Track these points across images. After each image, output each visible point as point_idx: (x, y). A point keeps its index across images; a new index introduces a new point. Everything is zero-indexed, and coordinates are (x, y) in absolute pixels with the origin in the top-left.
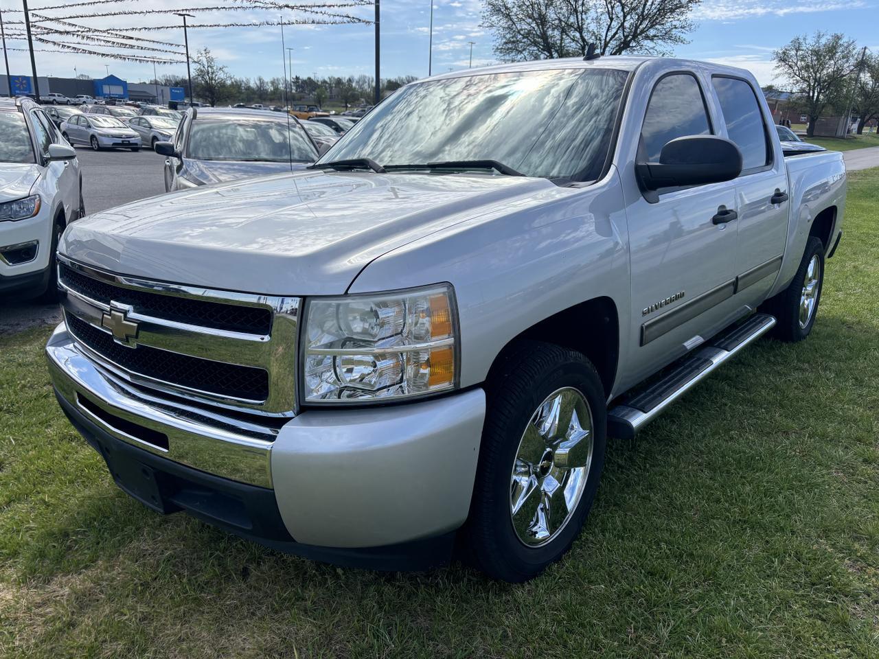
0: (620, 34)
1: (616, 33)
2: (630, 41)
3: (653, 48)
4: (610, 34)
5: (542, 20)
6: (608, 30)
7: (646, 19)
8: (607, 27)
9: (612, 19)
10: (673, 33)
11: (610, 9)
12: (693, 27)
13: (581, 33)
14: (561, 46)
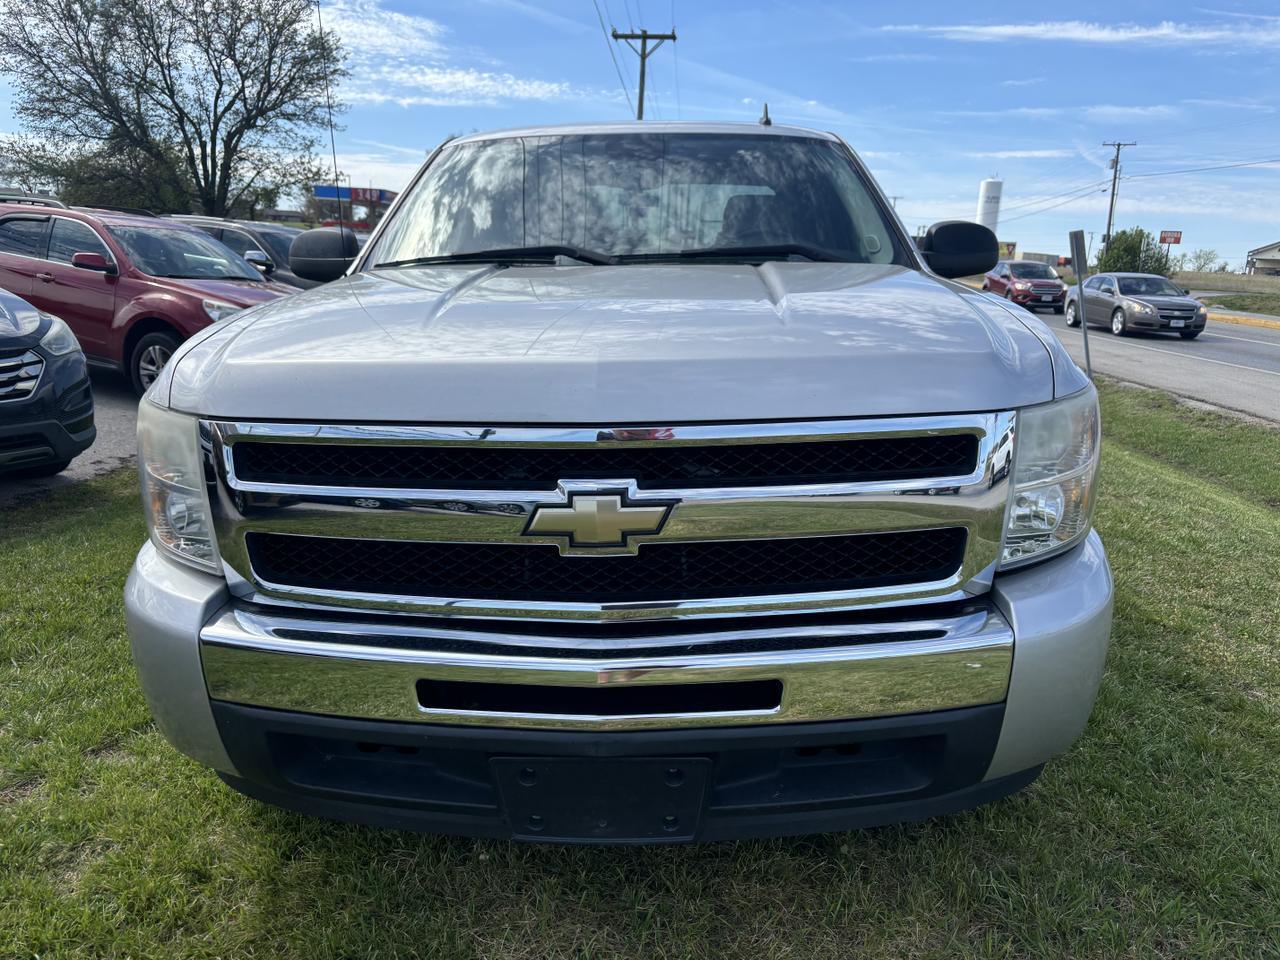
0: (238, 105)
1: (232, 103)
2: (256, 118)
3: (291, 130)
4: (223, 104)
5: (101, 70)
6: (217, 98)
7: (274, 89)
8: (215, 92)
9: (221, 83)
10: (317, 113)
11: (216, 68)
12: (343, 108)
13: (172, 96)
14: (139, 113)
